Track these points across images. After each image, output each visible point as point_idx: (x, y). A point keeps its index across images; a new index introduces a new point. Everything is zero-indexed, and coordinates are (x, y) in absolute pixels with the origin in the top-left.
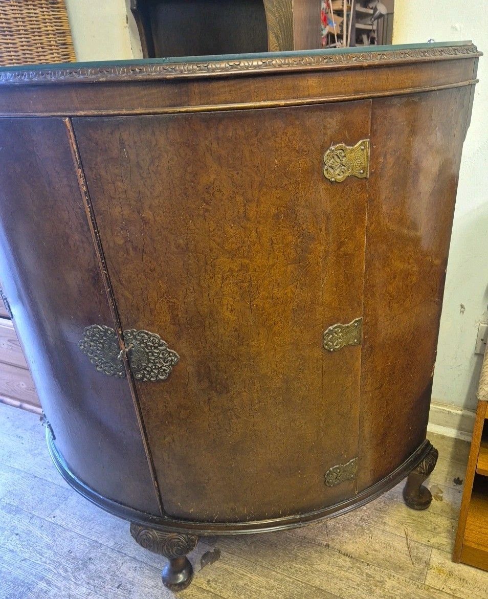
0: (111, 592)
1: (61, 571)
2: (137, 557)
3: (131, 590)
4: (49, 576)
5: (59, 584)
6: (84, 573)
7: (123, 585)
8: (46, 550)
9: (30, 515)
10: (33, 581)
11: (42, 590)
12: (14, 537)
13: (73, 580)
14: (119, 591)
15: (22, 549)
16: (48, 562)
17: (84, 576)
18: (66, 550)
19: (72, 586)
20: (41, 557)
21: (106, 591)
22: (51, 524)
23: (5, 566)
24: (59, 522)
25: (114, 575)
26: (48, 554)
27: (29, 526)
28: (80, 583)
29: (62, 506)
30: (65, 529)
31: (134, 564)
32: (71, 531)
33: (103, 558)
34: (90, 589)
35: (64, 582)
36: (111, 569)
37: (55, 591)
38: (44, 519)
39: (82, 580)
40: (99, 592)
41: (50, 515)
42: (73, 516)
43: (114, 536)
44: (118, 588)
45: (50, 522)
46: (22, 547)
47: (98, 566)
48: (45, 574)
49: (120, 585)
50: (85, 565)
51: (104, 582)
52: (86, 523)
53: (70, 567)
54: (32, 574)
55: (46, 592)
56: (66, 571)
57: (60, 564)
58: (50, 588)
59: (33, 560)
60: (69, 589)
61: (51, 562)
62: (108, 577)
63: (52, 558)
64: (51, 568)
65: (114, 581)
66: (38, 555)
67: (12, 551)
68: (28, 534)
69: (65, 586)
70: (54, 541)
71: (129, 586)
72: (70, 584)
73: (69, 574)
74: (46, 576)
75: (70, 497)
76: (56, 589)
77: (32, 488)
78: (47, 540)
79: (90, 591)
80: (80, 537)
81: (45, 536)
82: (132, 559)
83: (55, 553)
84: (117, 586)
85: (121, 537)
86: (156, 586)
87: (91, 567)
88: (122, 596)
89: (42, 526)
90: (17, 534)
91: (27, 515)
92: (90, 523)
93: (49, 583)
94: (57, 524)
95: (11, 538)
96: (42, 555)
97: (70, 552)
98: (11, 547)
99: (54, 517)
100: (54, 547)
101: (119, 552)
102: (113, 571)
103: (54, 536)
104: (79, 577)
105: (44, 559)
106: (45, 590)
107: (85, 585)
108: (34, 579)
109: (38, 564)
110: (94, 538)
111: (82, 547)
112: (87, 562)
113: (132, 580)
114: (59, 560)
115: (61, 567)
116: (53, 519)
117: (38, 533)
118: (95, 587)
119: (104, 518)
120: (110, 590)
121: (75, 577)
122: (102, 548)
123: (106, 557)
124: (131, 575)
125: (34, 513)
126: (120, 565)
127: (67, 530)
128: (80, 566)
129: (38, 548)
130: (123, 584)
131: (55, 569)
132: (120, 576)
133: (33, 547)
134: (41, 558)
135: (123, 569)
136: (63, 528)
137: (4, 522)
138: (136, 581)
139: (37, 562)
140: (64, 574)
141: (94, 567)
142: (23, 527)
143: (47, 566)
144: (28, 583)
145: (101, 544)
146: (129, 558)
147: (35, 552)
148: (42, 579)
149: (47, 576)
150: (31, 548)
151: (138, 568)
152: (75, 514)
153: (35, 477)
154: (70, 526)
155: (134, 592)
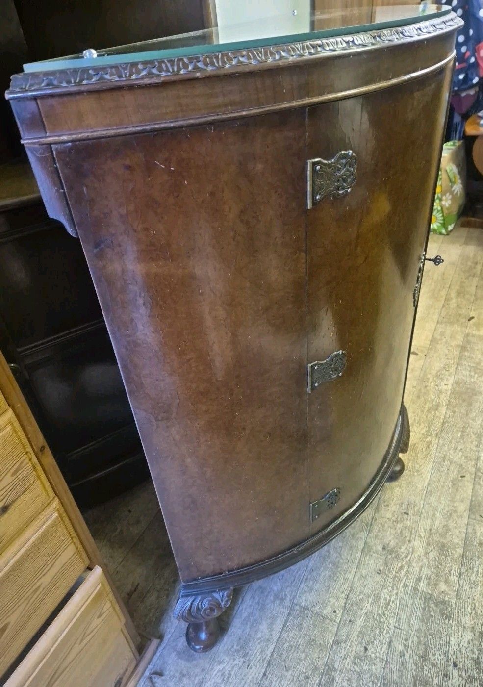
0: (413, 519)
1: (403, 573)
2: (374, 508)
3: (407, 503)
4: (411, 583)
5: (417, 569)
6: (400, 548)
7: (405, 511)
8: (382, 601)
9: (335, 647)
10: (421, 597)
11: (428, 584)
12: (371, 651)
13: (410, 556)
14: (411, 513)
15: (385, 632)
16: (395, 592)
17: (403, 548)
18: (378, 577)
19: (416, 555)
20: (391, 603)
21: (413, 524)
22: (346, 612)
23: (411, 641)
24: (342, 602)
25: (397, 521)
26: (386, 596)
27: (352, 638)
28: (411, 549)
29: (317, 609)
30: (350, 591)
31: (382, 508)
32: (353, 582)
33: (381, 537)
34: (415, 538)
35: (414, 564)
36: (391, 525)
37: (425, 570)
38: (339, 624)
39: (408, 548)
40: (416, 529)
41: (331, 620)
42: (331, 589)
43: (353, 535)
44: (408, 514)
45: (343, 613)
46: (383, 632)
47: (390, 538)
48: (410, 588)
49: (405, 513)
50: (391, 552)
51: (405, 528)
52: (339, 569)
53: (397, 565)
54: (413, 604)
55: (429, 579)
56: (402, 567)
57: (395, 576)
58: (423, 577)
59: (397, 610)
60: (419, 556)
61: (395, 589)
62: (400, 526)
63: (390, 589)
64: (402, 584)
65: (402, 519)
66: (389, 607)
67: (390, 643)
68: (364, 634)
69: (417, 562)
70: (369, 596)
71: (404, 506)
72: (414, 558)
73: (404, 563)
74: (412, 587)
75: (303, 604)
76: (423, 570)
77: (287, 669)
78: (369, 605)
79: (417, 537)
80: (360, 569)
81: (364, 610)
82: (377, 511)
83: (384, 587)
86: (400, 486)
87: (392, 544)
88: (414, 509)
89: (350, 621)
90: (366, 649)
91: (335, 652)
92: (340, 565)
93: (419, 579)
94: (345, 604)
95: (373, 656)
96: (389, 603)
97: (379, 572)
98: (385, 647)
99: (335, 612)
100: (376, 592)
101: (371, 524)
103: (362, 600)
104: (406, 551)
105: (393, 598)
106: (427, 581)
107: (412, 543)
108: (418, 598)
109: (400, 602)
110: (359, 553)
111: (371, 562)
112: (388, 551)
113: (398, 505)
114: (391, 580)
115: (398, 575)
116: (337, 612)
117: (360, 622)
118: (411, 534)
119: (332, 553)
120: (411, 520)
121: (406, 556)
122: (370, 540)
123: (379, 534)
124: (393, 508)
125: (331, 642)
126: (385, 520)
127: (351, 588)
128: (393, 555)
129: (380, 611)
130: (403, 511)
131: (401, 581)
132: (396, 516)
133: (380, 618)
134: (393, 602)
135: (389, 515)
136: (349, 594)
137: (349, 680)
138: (399, 502)
139: (398, 605)
140: (405, 569)
141: (392, 542)
142: (355, 648)
143: (401, 589)
144: (424, 603)
145: (365, 543)
146: (376, 515)
147: (386, 612)
148: (415, 589)
149: (411, 585)
150: (382, 620)
151: (386, 504)
152: (329, 587)
153: (265, 675)
154: (346, 586)
155: (408, 501)
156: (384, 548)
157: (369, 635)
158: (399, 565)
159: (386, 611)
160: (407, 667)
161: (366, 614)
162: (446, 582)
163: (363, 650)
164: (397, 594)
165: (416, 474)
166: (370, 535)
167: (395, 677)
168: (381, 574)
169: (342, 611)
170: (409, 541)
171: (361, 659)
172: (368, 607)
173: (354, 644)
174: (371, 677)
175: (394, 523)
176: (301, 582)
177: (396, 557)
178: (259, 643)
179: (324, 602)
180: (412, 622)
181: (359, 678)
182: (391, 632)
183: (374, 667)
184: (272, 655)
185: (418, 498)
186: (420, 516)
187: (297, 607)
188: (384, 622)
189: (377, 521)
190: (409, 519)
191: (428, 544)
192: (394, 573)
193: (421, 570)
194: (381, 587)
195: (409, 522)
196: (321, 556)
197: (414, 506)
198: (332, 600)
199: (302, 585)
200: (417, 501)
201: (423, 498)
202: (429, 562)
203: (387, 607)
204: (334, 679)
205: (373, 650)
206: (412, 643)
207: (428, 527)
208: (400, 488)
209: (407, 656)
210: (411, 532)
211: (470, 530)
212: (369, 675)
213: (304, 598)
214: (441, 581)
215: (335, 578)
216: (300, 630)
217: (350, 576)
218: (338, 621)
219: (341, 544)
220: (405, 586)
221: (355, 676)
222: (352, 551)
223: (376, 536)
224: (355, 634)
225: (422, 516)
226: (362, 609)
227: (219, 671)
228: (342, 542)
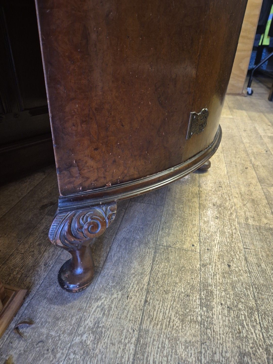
0: (226, 189)
1: (234, 216)
2: (197, 186)
5: (243, 213)
6: (225, 204)
7: (219, 186)
8: (227, 234)
9: (203, 269)
10: (253, 229)
11: (254, 220)
12: (233, 266)
13: (234, 207)
14: (223, 186)
15: (238, 253)
16: (234, 227)
17: (227, 203)
18: (217, 221)
19: (238, 206)
20: (234, 235)
21: (227, 191)
22: (202, 244)
23: (261, 255)
24: (197, 239)
26: (229, 231)
27: (214, 261)
28: (233, 204)
29: (178, 245)
30: (200, 231)
31: (203, 185)
32: (200, 226)
33: (209, 199)
34: (232, 198)
35: (239, 211)
37: (248, 213)
38: (200, 253)
39: (231, 203)
40: (231, 193)
41: (192, 251)
42: (185, 232)
45: (200, 245)
46: (237, 253)
47: (216, 200)
48: (243, 224)
49: (220, 187)
50: (220, 206)
51: (224, 194)
52: (186, 220)
53: (227, 213)
54: (250, 233)
55: (253, 218)
56: (231, 214)
57: (230, 219)
58: (249, 217)
59: (240, 237)
60: (240, 207)
61: (233, 225)
62: (219, 193)
63: (229, 226)
64: (236, 223)
65: (219, 190)
66: (234, 237)
67: (246, 259)
68: (223, 256)
70: (215, 232)
71: (217, 184)
72: (237, 208)
73: (232, 211)
74: (244, 223)
75: (165, 244)
77: (167, 292)
78: (218, 238)
79: (234, 198)
80: (202, 218)
81: (215, 242)
82: (200, 187)
83: (224, 226)
84: (221, 188)
85: (188, 197)
88: (225, 185)
89: (208, 249)
90: (229, 266)
91: (204, 272)
93: (247, 219)
94: (200, 239)
95: (237, 269)
96: (232, 234)
97: (217, 218)
98: (243, 263)
99: (193, 245)
100: (220, 229)
101: (199, 194)
102: (214, 192)
103: (212, 235)
104: (230, 205)
105: (234, 231)
106: (253, 219)
107: (232, 201)
108: (252, 229)
109: (240, 233)
110: (198, 210)
111: (208, 213)
112: (218, 206)
113: (213, 183)
114: (228, 221)
115: (231, 218)
116: (196, 245)
117: (216, 249)
118: (229, 196)
119: (177, 211)
121: (232, 207)
122: (202, 202)
124: (210, 185)
125: (198, 266)
126: (208, 191)
127: (200, 229)
128: (222, 208)
129: (228, 240)
131: (235, 221)
132: (214, 188)
133: (231, 244)
134: (235, 234)
135: (209, 188)
136: (200, 233)
137: (225, 290)
139: (240, 235)
140: (235, 214)
141: (218, 201)
142: (219, 266)
143: (237, 225)
144: (257, 231)
145: (199, 203)
148: (247, 225)
149: (243, 222)
150: (232, 245)
151: (204, 183)
152: (182, 231)
153: (146, 301)
154: (196, 229)
155: (219, 181)
156: (214, 205)
157: (228, 256)
158: (229, 213)
159: (232, 239)
160: (267, 273)
161: (219, 243)
162: (266, 218)
163: (227, 267)
164: (236, 229)
165: (217, 169)
166: (200, 199)
167: (262, 282)
168: (219, 219)
169: (199, 244)
170: (229, 200)
171: (228, 273)
172: (218, 239)
173: (218, 264)
174: (242, 285)
175: (215, 192)
176: (159, 231)
177: (225, 208)
178: (134, 277)
179: (182, 240)
180: (255, 243)
181: (233, 288)
182: (243, 252)
183: (241, 278)
184: (149, 284)
185: (224, 179)
186: (230, 187)
187: (161, 247)
188: (235, 246)
189: (203, 192)
190: (224, 189)
191: (243, 200)
192: (228, 217)
193: (245, 214)
194: (222, 226)
195: (224, 190)
196: (169, 214)
197: (224, 183)
198: (189, 239)
199: (160, 233)
200: (224, 181)
201: (227, 179)
202: (248, 209)
203: (232, 237)
204: (212, 292)
205: (235, 265)
206: (262, 256)
207: (238, 192)
208: (210, 175)
209: (263, 265)
210: (228, 195)
211: (265, 191)
212: (240, 284)
213: (164, 241)
214: (262, 218)
215: (186, 225)
216: (168, 262)
217: (197, 222)
218: (199, 251)
219: (181, 206)
220: (239, 223)
221: (229, 287)
222: (192, 209)
223: (205, 199)
224: (216, 257)
225: (232, 187)
226: (214, 241)
227: (98, 307)
228: (183, 205)
